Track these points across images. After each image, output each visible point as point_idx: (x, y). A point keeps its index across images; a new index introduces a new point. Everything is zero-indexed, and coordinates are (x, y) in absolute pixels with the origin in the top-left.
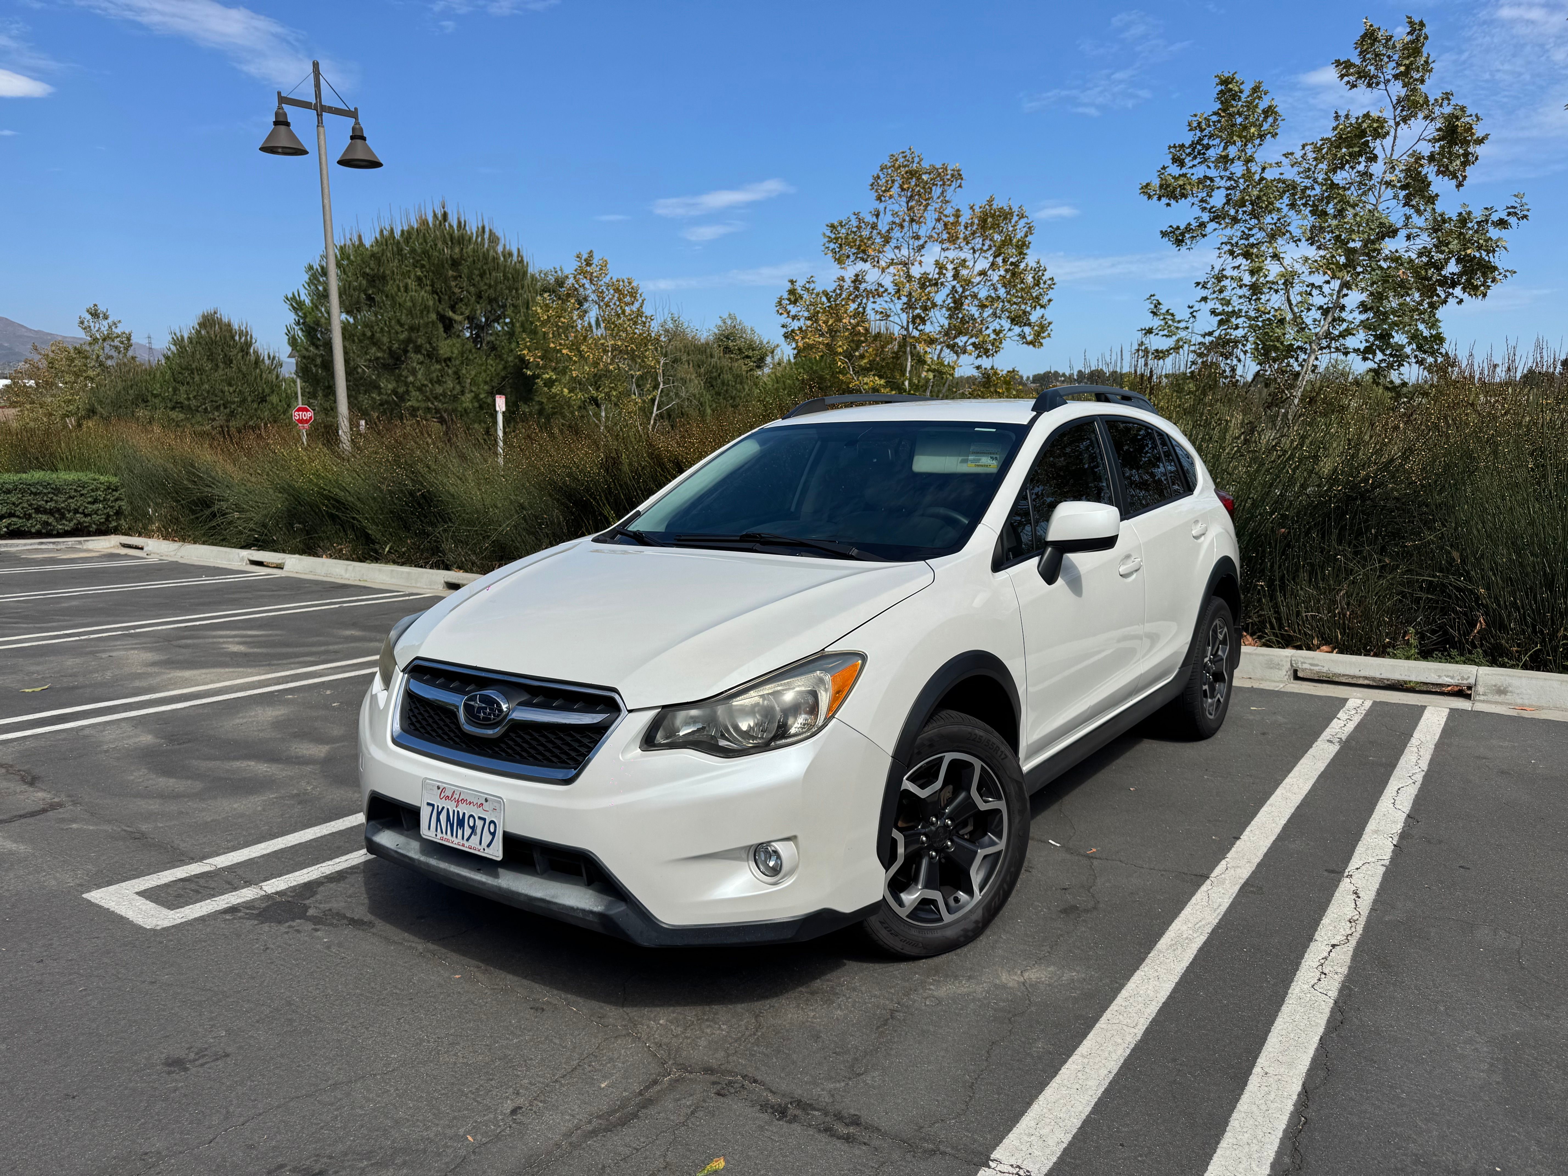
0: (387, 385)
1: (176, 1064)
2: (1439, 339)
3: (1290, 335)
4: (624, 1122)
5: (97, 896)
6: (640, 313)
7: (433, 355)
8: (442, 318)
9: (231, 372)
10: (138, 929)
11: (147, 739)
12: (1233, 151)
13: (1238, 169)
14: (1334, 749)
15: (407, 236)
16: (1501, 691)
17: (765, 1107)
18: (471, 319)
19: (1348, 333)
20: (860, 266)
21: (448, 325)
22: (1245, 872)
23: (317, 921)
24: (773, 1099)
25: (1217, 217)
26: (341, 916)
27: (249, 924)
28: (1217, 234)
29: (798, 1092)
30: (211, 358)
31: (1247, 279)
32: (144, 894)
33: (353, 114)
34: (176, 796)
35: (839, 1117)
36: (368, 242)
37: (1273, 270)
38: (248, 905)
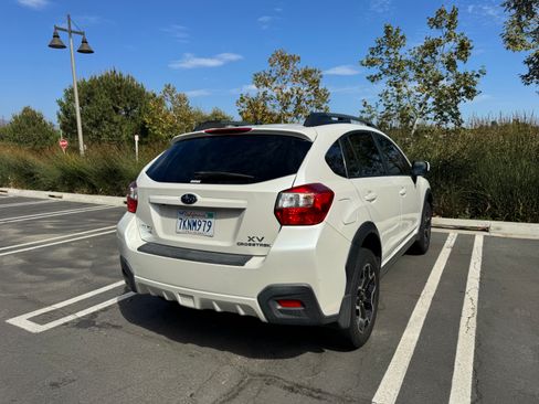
0: (95, 132)
1: (54, 385)
2: (459, 114)
3: (411, 112)
4: (234, 397)
5: (11, 321)
6: (187, 106)
7: (111, 121)
8: (114, 108)
9: (35, 128)
10: (30, 333)
11: (21, 261)
12: (391, 50)
13: (392, 56)
14: (449, 250)
15: (101, 79)
16: (498, 229)
17: (285, 388)
18: (125, 108)
19: (429, 112)
20: (266, 89)
21: (117, 110)
22: (432, 294)
23: (99, 327)
24: (287, 385)
25: (385, 72)
26: (108, 324)
27: (74, 329)
28: (386, 79)
29: (296, 382)
30: (28, 123)
31: (396, 94)
32: (30, 319)
33: (82, 34)
34: (36, 282)
35: (313, 390)
36: (87, 81)
37: (405, 91)
38: (72, 322)
